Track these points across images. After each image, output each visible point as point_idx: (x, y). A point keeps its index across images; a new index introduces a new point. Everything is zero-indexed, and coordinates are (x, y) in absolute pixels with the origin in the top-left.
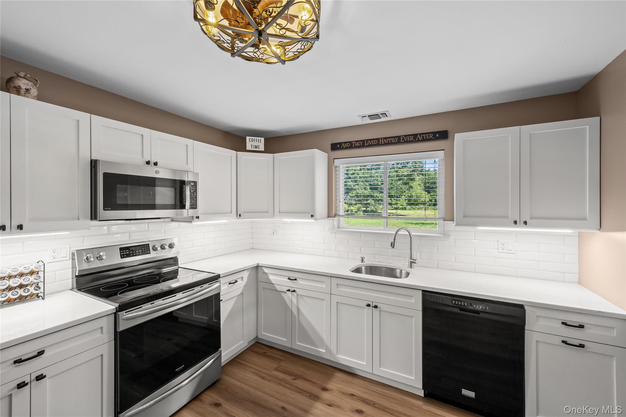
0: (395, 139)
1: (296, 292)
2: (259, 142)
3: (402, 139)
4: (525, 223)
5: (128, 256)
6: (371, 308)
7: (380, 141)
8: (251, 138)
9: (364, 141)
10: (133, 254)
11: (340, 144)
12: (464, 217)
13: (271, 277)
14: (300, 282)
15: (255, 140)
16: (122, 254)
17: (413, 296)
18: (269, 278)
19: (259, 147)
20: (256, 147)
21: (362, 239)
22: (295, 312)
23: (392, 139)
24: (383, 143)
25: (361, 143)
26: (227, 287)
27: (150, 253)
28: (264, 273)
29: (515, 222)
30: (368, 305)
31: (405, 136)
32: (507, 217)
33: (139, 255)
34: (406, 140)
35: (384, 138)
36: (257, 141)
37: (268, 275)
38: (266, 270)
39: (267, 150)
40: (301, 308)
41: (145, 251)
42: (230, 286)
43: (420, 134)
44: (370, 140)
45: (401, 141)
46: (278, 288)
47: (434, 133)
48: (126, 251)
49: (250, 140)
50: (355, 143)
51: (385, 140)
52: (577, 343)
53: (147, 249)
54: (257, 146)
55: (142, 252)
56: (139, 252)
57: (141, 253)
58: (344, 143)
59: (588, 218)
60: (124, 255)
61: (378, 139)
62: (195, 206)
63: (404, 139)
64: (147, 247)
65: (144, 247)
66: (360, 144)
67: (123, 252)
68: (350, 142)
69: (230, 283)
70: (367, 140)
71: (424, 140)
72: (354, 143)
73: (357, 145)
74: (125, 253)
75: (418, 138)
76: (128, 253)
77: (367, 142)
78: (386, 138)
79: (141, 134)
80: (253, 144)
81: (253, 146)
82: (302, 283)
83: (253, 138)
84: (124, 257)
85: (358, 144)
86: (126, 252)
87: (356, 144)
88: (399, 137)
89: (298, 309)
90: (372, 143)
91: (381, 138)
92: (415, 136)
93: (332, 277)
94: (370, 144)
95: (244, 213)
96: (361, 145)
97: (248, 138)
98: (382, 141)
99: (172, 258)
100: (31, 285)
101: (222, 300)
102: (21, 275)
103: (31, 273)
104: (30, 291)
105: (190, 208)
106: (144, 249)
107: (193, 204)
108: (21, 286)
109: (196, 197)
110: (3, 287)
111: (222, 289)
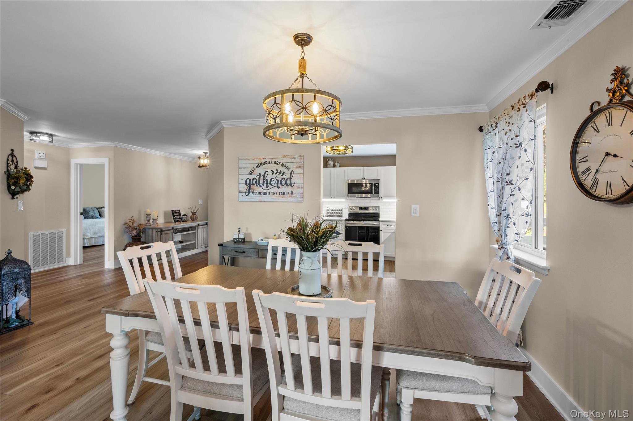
10: (363, 209)
16: (360, 209)
26: (385, 226)
27: (368, 210)
56: (365, 209)
69: (387, 226)
79: (360, 169)
99: (377, 214)
100: (339, 213)
101: (381, 231)
102: (338, 210)
103: (339, 210)
104: (340, 214)
105: (375, 194)
106: (367, 208)
107: (377, 192)
108: (338, 213)
109: (378, 189)
110: (335, 212)
111: (382, 227)
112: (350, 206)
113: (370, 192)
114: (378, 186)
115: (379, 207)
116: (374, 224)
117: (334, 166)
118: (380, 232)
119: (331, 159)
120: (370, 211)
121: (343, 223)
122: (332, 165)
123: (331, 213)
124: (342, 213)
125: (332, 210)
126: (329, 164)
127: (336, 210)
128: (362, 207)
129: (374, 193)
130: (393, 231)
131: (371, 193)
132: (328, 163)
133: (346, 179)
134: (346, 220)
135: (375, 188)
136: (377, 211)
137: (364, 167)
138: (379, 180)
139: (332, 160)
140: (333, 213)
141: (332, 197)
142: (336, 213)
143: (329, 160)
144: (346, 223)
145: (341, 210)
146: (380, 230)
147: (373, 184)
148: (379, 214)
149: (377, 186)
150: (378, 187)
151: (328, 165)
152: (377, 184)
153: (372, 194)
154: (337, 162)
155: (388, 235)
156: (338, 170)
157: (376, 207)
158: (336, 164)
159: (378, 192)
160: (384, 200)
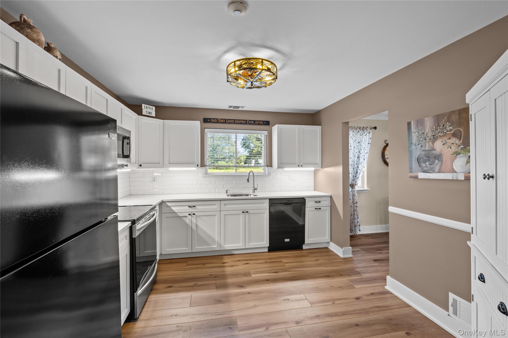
0: (244, 121)
1: (195, 215)
2: (152, 109)
3: (248, 122)
4: (302, 166)
6: (244, 213)
7: (236, 121)
8: (146, 105)
9: (226, 120)
11: (210, 119)
12: (281, 164)
13: (173, 208)
14: (198, 207)
15: (149, 107)
17: (265, 203)
18: (172, 209)
20: (150, 113)
21: (224, 180)
22: (194, 227)
23: (242, 121)
24: (237, 123)
28: (168, 206)
29: (299, 166)
30: (243, 212)
31: (249, 120)
32: (295, 164)
34: (250, 123)
35: (238, 120)
36: (150, 109)
37: (170, 207)
38: (169, 204)
39: (157, 117)
40: (199, 224)
43: (257, 121)
44: (230, 120)
45: (247, 123)
46: (180, 215)
47: (264, 122)
49: (145, 107)
50: (220, 120)
51: (238, 121)
52: (319, 208)
58: (213, 119)
59: (319, 163)
61: (234, 120)
63: (249, 122)
66: (223, 121)
68: (217, 119)
70: (228, 120)
71: (259, 124)
75: (256, 123)
77: (228, 121)
78: (239, 120)
81: (147, 112)
82: (200, 208)
83: (148, 106)
88: (246, 120)
89: (197, 225)
91: (236, 120)
92: (254, 121)
93: (221, 201)
94: (230, 122)
95: (144, 164)
97: (143, 105)
98: (237, 121)
109: (130, 149)
159: (129, 156)
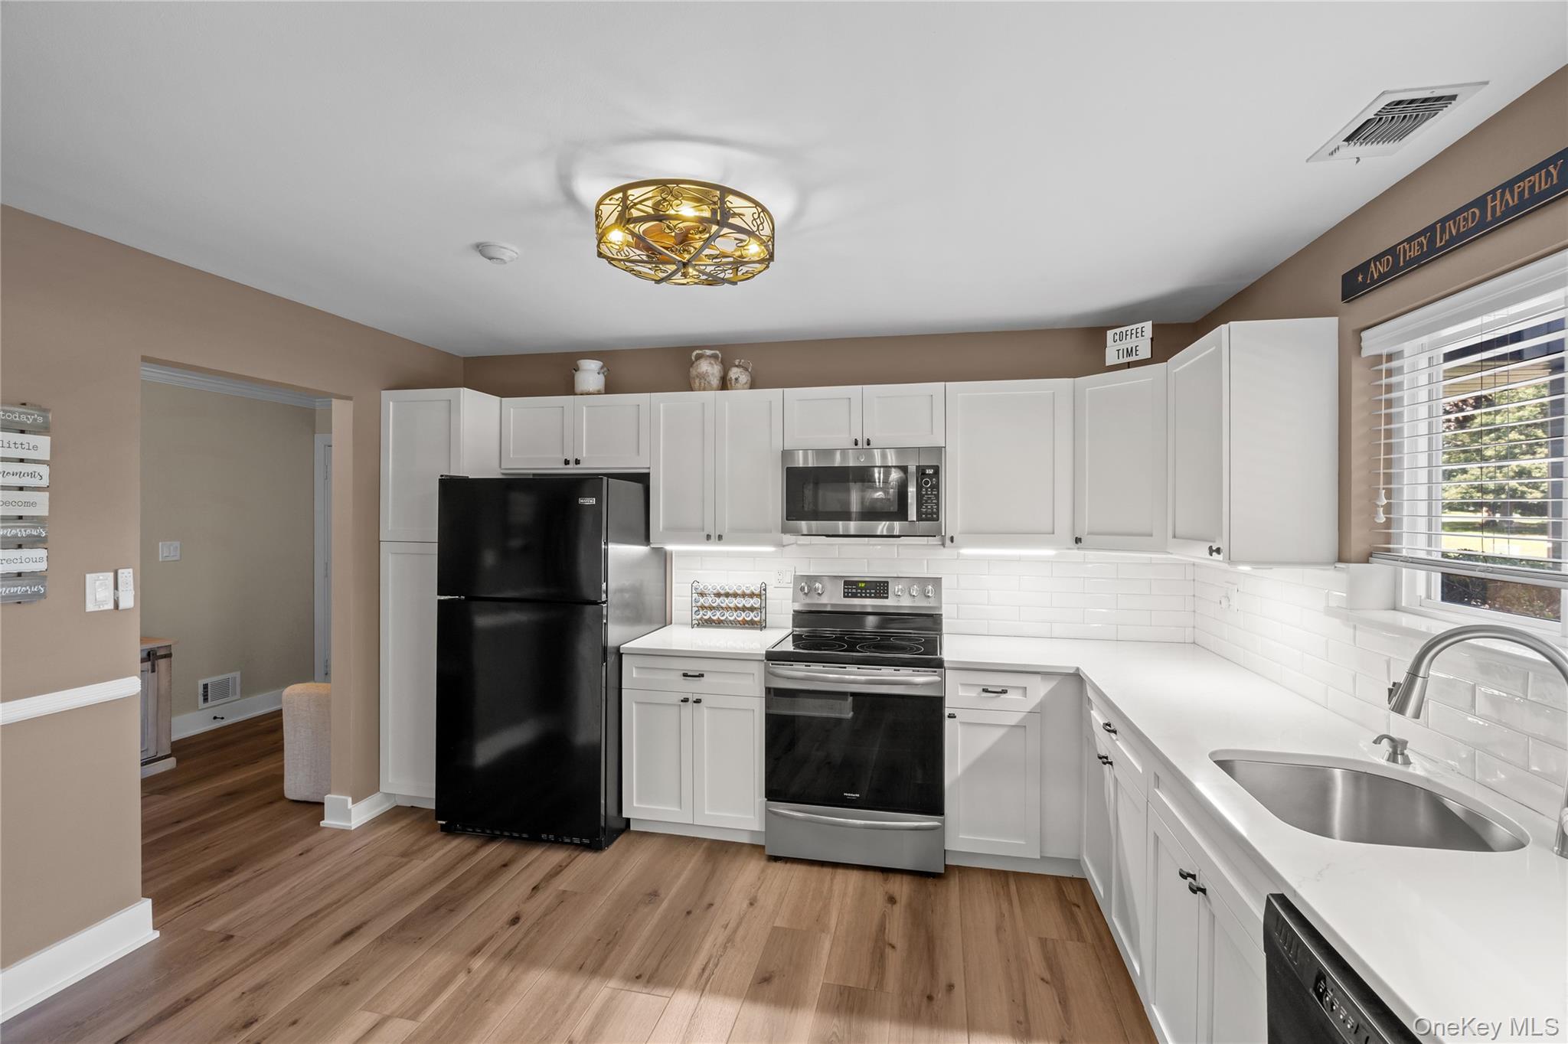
1: (1113, 769)
2: (1139, 335)
5: (854, 596)
8: (1119, 330)
9: (1432, 228)
10: (861, 593)
13: (1093, 713)
15: (1129, 332)
16: (846, 590)
19: (1136, 351)
20: (1129, 353)
25: (1425, 242)
26: (974, 695)
27: (887, 598)
28: (1088, 697)
33: (870, 597)
36: (1134, 336)
37: (1091, 705)
38: (1089, 691)
39: (1158, 354)
41: (880, 593)
42: (984, 697)
44: (1452, 216)
46: (1098, 745)
48: (852, 587)
49: (1117, 337)
50: (1407, 247)
53: (884, 590)
54: (1132, 350)
55: (875, 593)
56: (871, 593)
57: (873, 595)
58: (1375, 260)
60: (848, 593)
62: (935, 516)
64: (884, 586)
65: (880, 586)
66: (1422, 247)
67: (848, 589)
68: (1392, 251)
69: (985, 691)
72: (1402, 249)
73: (1412, 253)
74: (850, 590)
76: (854, 591)
77: (1443, 232)
79: (846, 397)
80: (1121, 347)
81: (1121, 352)
83: (1125, 329)
84: (848, 597)
85: (1415, 252)
86: (852, 589)
87: (1410, 251)
90: (1459, 229)
94: (1454, 233)
95: (1089, 536)
96: (1425, 249)
97: (1110, 334)
99: (931, 616)
100: (752, 609)
101: (952, 716)
102: (744, 595)
103: (752, 595)
104: (751, 616)
105: (919, 519)
106: (879, 588)
107: (930, 512)
108: (744, 609)
109: (937, 497)
110: (732, 605)
111: (958, 695)
112: (798, 579)
113: (894, 508)
114: (938, 482)
115: (937, 581)
116: (913, 681)
117: (724, 384)
118: (948, 722)
119: (708, 352)
120: (899, 600)
121: (758, 670)
122: (715, 381)
123: (711, 608)
124: (761, 609)
125: (718, 595)
126: (702, 376)
127: (735, 595)
128: (856, 583)
129: (912, 514)
130: (1014, 719)
131: (901, 514)
132: (693, 372)
133: (778, 447)
134: (773, 657)
135: (919, 488)
136: (931, 603)
137: (865, 387)
138: (939, 451)
139: (715, 357)
140: (719, 608)
141: (709, 537)
142: (737, 609)
143: (699, 357)
144: (769, 674)
145: (761, 595)
146: (947, 712)
147: (912, 469)
148: (941, 615)
149: (929, 478)
150: (936, 487)
151: (697, 381)
152: (930, 472)
153: (906, 519)
154: (737, 366)
155: (989, 739)
156: (742, 399)
157: (923, 581)
158: (734, 373)
159: (937, 513)
160: (966, 551)
